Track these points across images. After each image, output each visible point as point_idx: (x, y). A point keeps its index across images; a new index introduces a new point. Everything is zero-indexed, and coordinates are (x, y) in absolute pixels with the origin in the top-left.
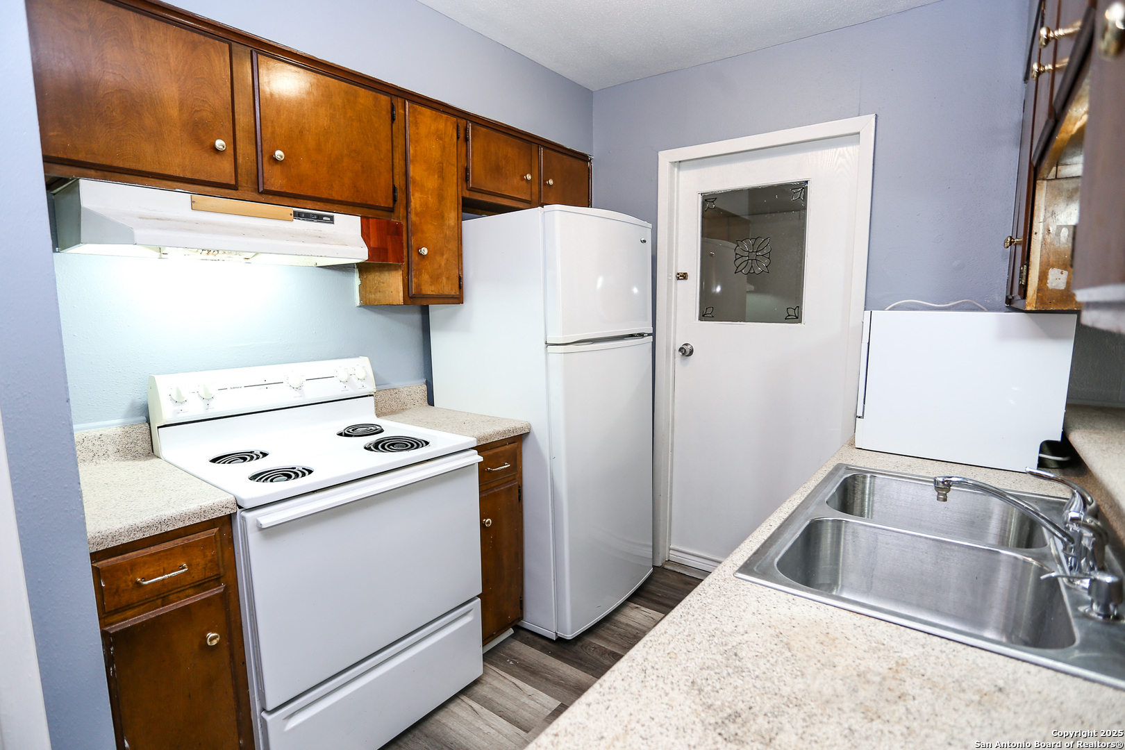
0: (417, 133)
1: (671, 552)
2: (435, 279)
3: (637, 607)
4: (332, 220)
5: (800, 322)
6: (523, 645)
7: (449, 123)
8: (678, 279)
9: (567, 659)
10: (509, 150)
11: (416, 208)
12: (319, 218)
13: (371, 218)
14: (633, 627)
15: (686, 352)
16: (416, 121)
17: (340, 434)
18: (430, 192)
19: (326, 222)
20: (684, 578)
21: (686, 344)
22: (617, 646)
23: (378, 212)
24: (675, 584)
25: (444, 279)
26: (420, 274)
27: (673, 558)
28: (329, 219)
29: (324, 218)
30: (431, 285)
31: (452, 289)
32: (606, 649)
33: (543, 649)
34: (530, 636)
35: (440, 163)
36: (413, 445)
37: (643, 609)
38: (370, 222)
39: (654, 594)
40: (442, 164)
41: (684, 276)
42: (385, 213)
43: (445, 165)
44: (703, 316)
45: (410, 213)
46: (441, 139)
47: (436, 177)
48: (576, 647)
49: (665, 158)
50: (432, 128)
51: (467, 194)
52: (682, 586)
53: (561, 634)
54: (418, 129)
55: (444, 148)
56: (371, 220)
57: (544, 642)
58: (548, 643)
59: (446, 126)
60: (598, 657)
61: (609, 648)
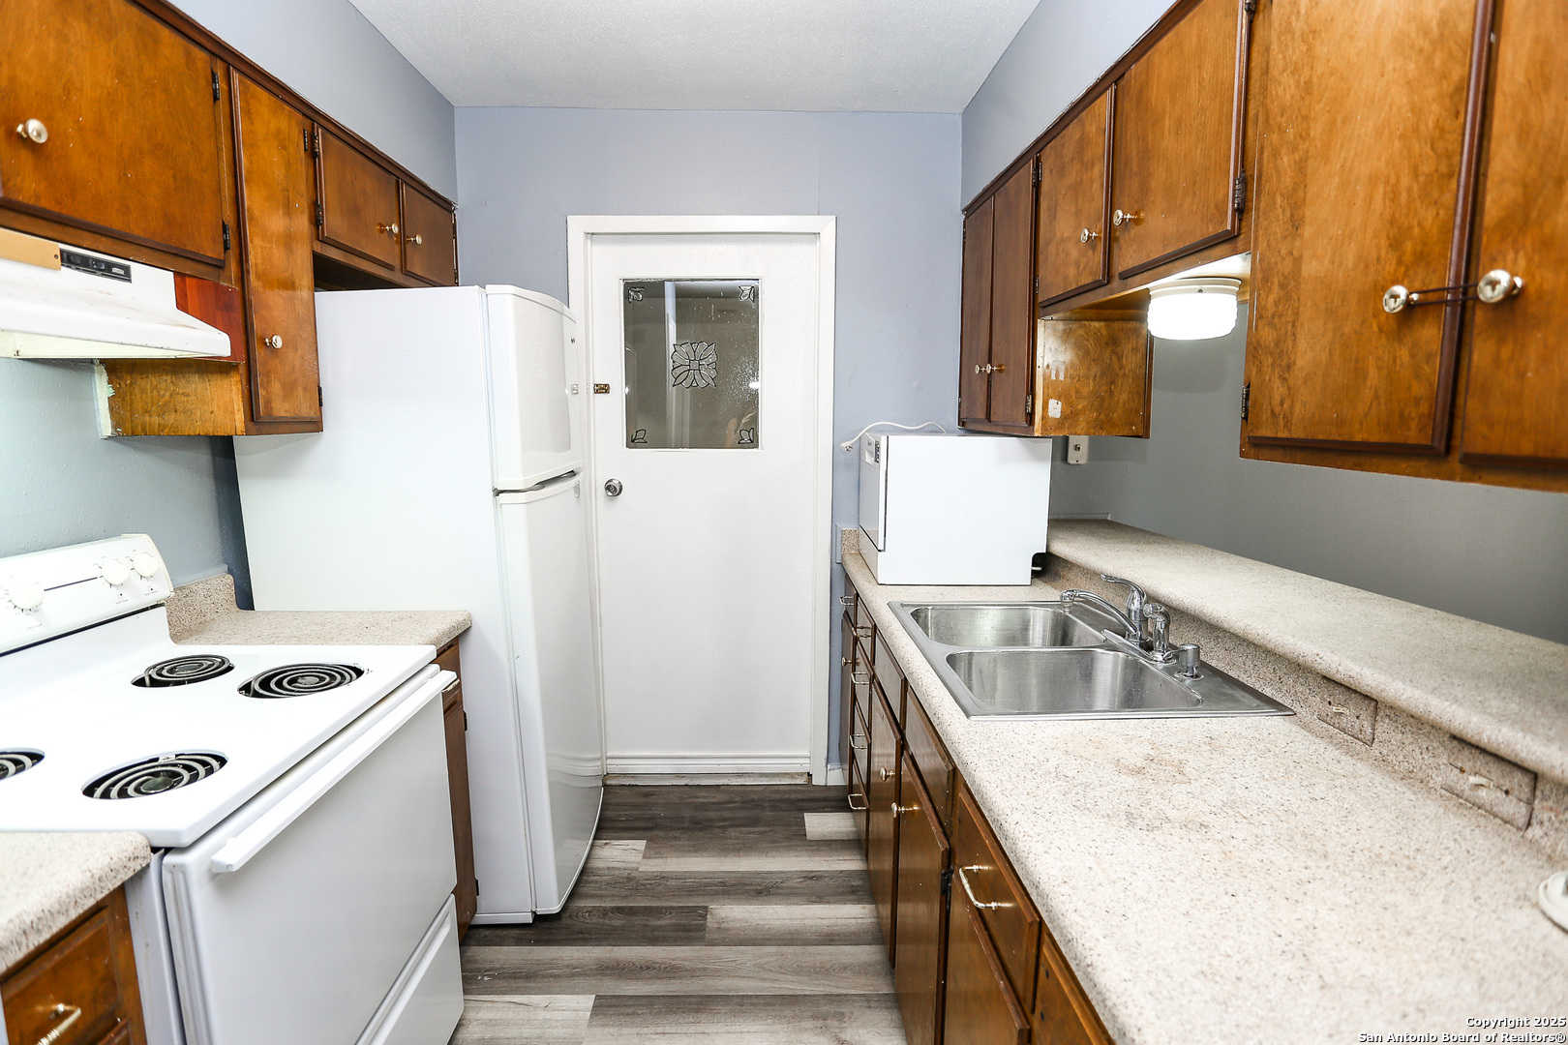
0: (252, 131)
1: (609, 762)
2: (289, 389)
3: (606, 844)
4: (126, 276)
5: (757, 447)
6: (487, 948)
7: (293, 123)
8: (596, 392)
9: (562, 940)
10: (368, 182)
11: (256, 265)
12: (106, 270)
13: (189, 275)
14: (619, 869)
15: (613, 490)
16: (249, 110)
17: (140, 683)
18: (274, 239)
19: (116, 277)
20: (639, 789)
21: (611, 481)
22: (615, 898)
23: (202, 268)
24: (633, 800)
25: (300, 389)
26: (269, 382)
27: (612, 769)
28: (122, 272)
29: (115, 270)
30: (284, 401)
31: (311, 408)
32: (605, 907)
33: (520, 942)
34: (487, 932)
35: (283, 190)
36: (333, 677)
37: (615, 842)
38: (187, 283)
39: (614, 821)
40: (288, 191)
41: (603, 389)
42: (210, 269)
43: (291, 194)
44: (632, 441)
45: (248, 272)
46: (284, 148)
47: (281, 212)
48: (563, 920)
49: (578, 225)
50: (272, 126)
51: (319, 248)
52: (643, 800)
53: (541, 911)
54: (252, 123)
55: (288, 165)
56: (188, 280)
57: (514, 932)
58: (522, 932)
59: (289, 125)
60: (601, 920)
61: (608, 905)
